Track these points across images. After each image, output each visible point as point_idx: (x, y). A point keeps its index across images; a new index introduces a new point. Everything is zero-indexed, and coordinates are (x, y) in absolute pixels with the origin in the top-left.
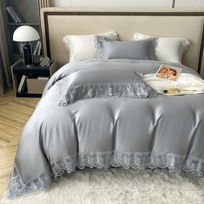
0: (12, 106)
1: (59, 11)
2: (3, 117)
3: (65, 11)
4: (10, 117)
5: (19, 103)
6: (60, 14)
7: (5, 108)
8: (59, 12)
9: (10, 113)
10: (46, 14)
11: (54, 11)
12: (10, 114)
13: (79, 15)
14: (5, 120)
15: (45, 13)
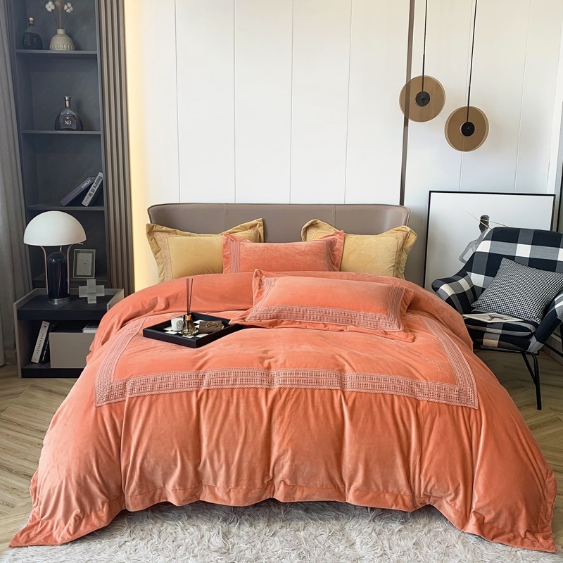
0: (33, 397)
2: (11, 422)
4: (30, 423)
5: (50, 391)
7: (17, 404)
9: (29, 414)
12: (29, 417)
14: (18, 429)
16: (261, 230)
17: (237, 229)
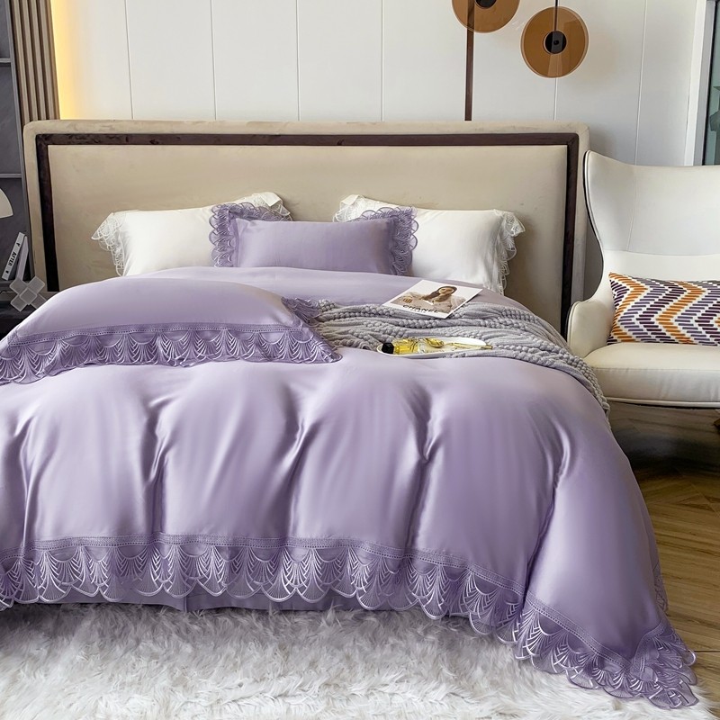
1: (86, 132)
3: (107, 131)
6: (89, 139)
8: (89, 135)
10: (44, 141)
11: (72, 131)
13: (153, 143)
15: (38, 138)
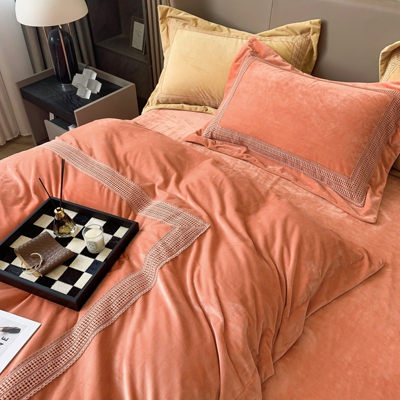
16: (314, 38)
17: (282, 30)
